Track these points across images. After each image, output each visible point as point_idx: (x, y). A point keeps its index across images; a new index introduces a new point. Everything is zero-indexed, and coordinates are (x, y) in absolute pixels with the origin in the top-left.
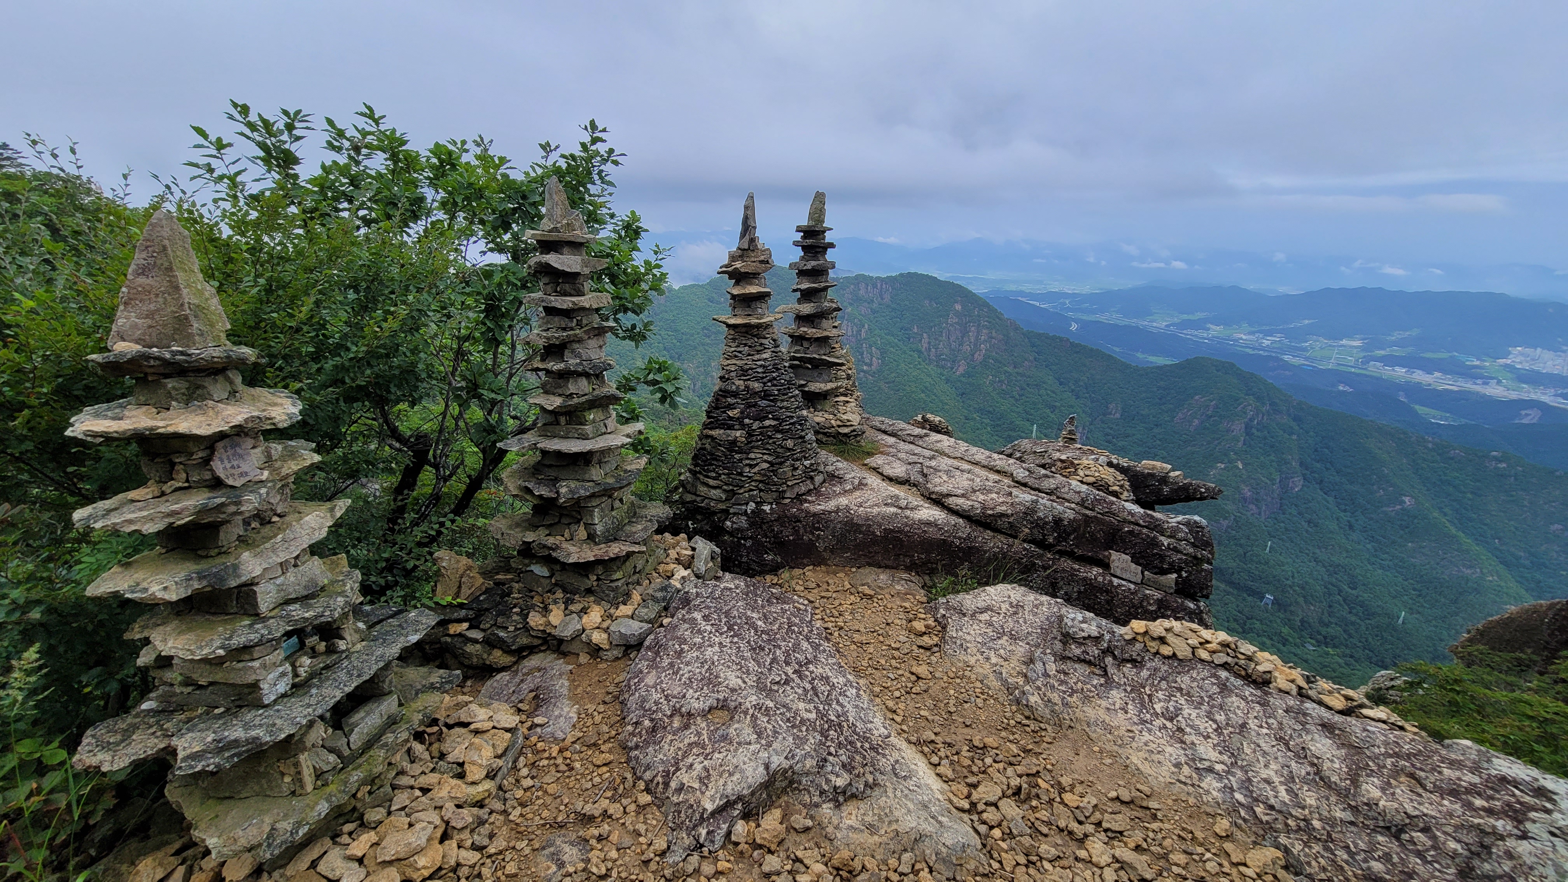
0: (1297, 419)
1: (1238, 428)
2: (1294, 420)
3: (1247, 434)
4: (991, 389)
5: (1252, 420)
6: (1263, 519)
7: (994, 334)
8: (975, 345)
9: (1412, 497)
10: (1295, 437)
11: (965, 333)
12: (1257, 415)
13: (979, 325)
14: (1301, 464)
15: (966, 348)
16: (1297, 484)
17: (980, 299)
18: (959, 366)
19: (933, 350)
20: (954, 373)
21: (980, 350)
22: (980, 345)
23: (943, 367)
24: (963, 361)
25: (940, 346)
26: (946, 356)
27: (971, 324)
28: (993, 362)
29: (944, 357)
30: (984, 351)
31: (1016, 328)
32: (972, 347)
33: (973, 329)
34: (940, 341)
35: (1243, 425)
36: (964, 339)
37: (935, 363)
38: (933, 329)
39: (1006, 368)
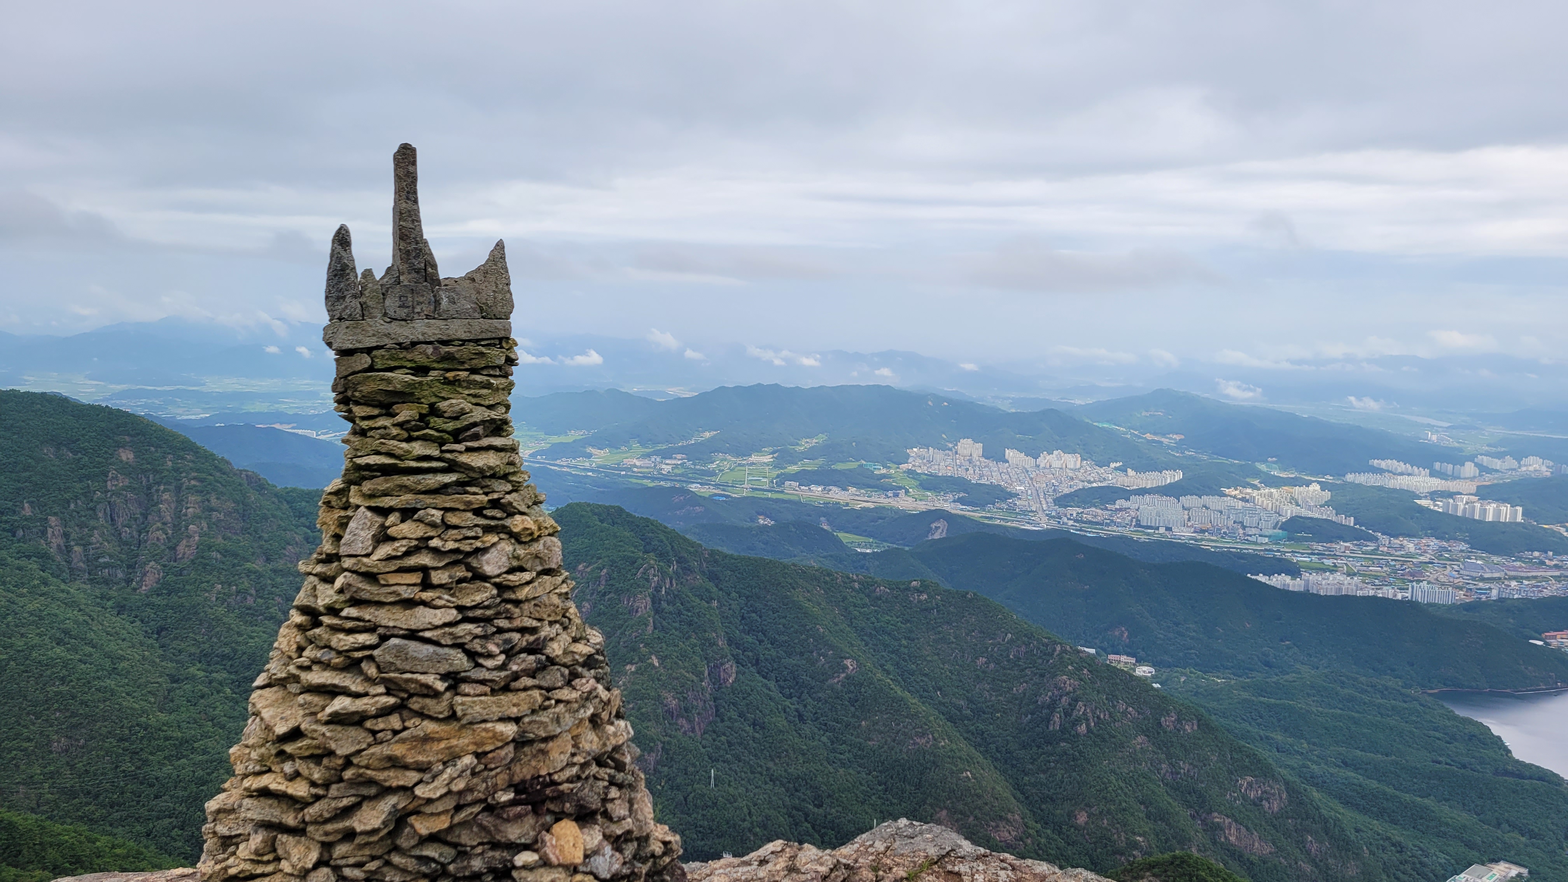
0: (713, 577)
1: (643, 604)
2: (711, 579)
3: (657, 611)
4: (221, 610)
5: (658, 589)
6: (699, 738)
7: (214, 502)
8: (176, 527)
9: (854, 658)
10: (715, 604)
11: (149, 503)
12: (663, 580)
13: (179, 489)
14: (730, 642)
15: (157, 535)
16: (731, 672)
17: (175, 436)
18: (145, 574)
19: (76, 548)
20: (135, 589)
21: (189, 537)
22: (187, 528)
23: (106, 582)
24: (152, 563)
25: (93, 540)
26: (111, 556)
27: (162, 488)
28: (219, 556)
29: (107, 559)
30: (197, 538)
31: (261, 486)
32: (170, 532)
33: (166, 496)
34: (94, 528)
35: (648, 599)
36: (150, 517)
37: (87, 576)
38: (72, 506)
39: (248, 565)
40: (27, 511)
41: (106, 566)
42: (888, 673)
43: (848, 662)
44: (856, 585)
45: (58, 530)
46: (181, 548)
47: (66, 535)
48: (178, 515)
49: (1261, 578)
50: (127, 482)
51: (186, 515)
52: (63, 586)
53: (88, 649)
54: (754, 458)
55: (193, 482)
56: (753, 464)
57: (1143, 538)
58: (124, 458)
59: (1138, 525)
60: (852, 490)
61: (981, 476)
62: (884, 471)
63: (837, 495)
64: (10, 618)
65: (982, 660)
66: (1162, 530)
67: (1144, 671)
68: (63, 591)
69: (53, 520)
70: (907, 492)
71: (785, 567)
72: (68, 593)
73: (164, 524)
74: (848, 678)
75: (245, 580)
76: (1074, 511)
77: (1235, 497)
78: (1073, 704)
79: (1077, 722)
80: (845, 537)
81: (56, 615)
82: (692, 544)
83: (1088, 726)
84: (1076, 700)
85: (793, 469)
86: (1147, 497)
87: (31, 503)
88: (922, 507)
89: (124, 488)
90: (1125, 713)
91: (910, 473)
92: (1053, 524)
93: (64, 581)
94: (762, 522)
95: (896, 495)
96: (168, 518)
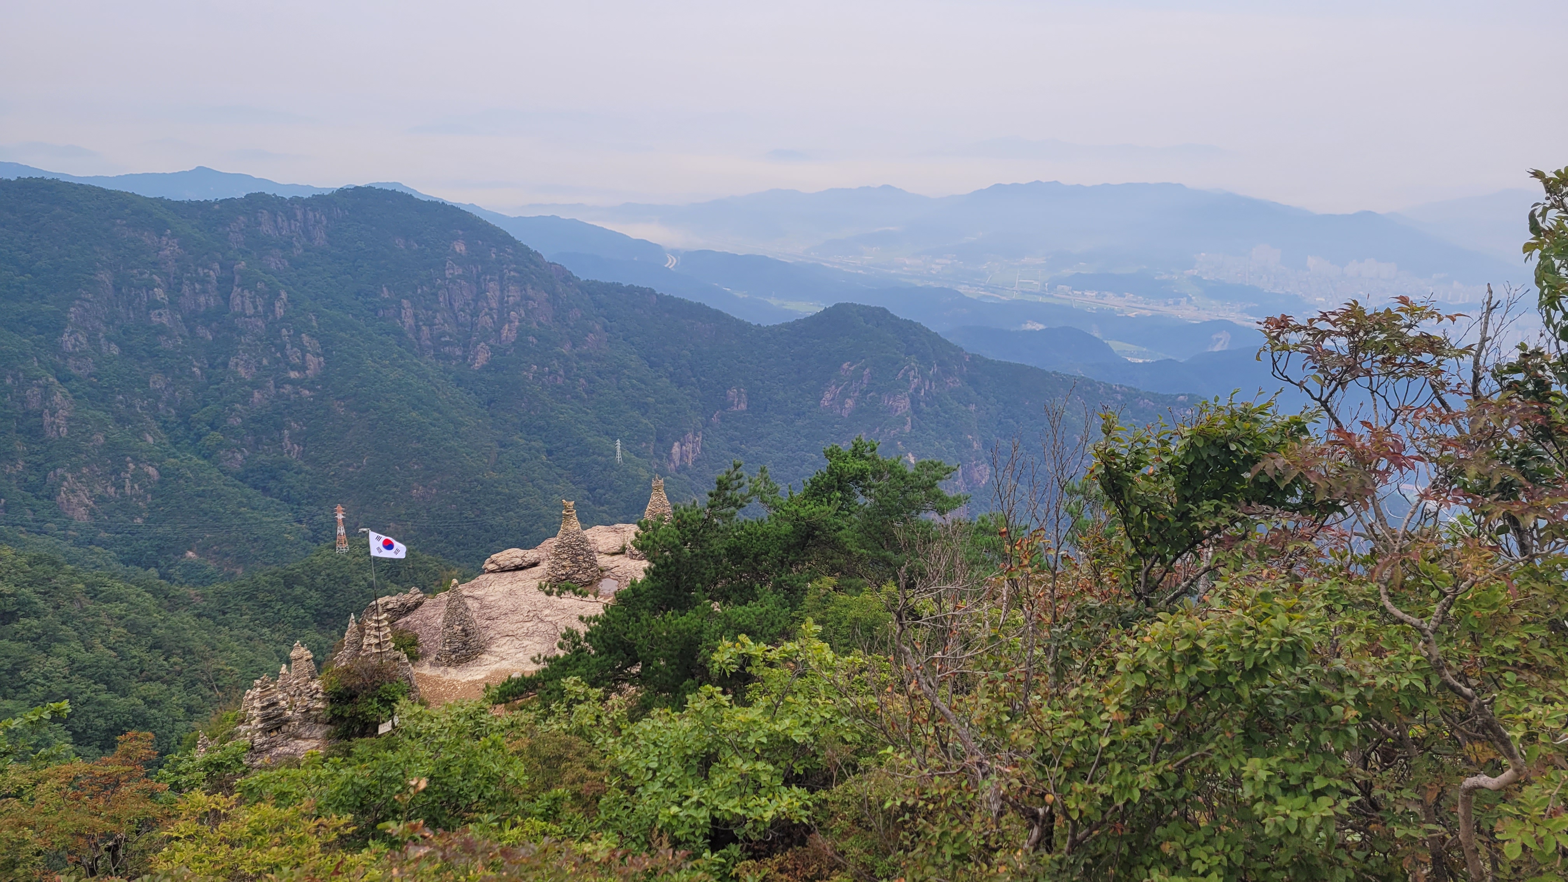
0: (973, 381)
1: (903, 405)
2: (970, 383)
3: (915, 412)
4: (537, 387)
5: (917, 390)
7: (530, 292)
8: (500, 313)
10: (973, 407)
11: (478, 292)
12: (923, 382)
13: (501, 279)
14: (986, 445)
15: (485, 319)
16: (987, 475)
17: (495, 229)
18: (477, 353)
19: (424, 328)
20: (470, 366)
21: (510, 322)
22: (508, 314)
23: (448, 357)
24: (482, 344)
25: (436, 321)
26: (451, 336)
27: (488, 277)
28: (535, 340)
29: (447, 339)
30: (517, 324)
31: (567, 279)
32: (496, 317)
33: (491, 284)
34: (436, 311)
35: (908, 399)
36: (479, 304)
37: (433, 352)
38: (419, 291)
39: (558, 349)
40: (386, 294)
41: (447, 344)
44: (1119, 396)
45: (410, 312)
46: (505, 332)
47: (416, 316)
48: (501, 301)
50: (460, 272)
51: (507, 302)
52: (415, 361)
53: (436, 415)
54: (1025, 260)
55: (512, 273)
56: (1025, 265)
58: (458, 250)
61: (1276, 286)
62: (1166, 277)
63: (1113, 302)
64: (378, 385)
68: (415, 364)
69: (405, 303)
70: (1189, 300)
71: (1046, 374)
72: (419, 366)
73: (491, 309)
75: (555, 362)
80: (1115, 345)
81: (411, 384)
82: (954, 348)
85: (1067, 272)
87: (388, 287)
88: (1206, 316)
89: (459, 276)
91: (1195, 279)
93: (415, 355)
94: (1029, 326)
95: (1177, 304)
96: (494, 305)
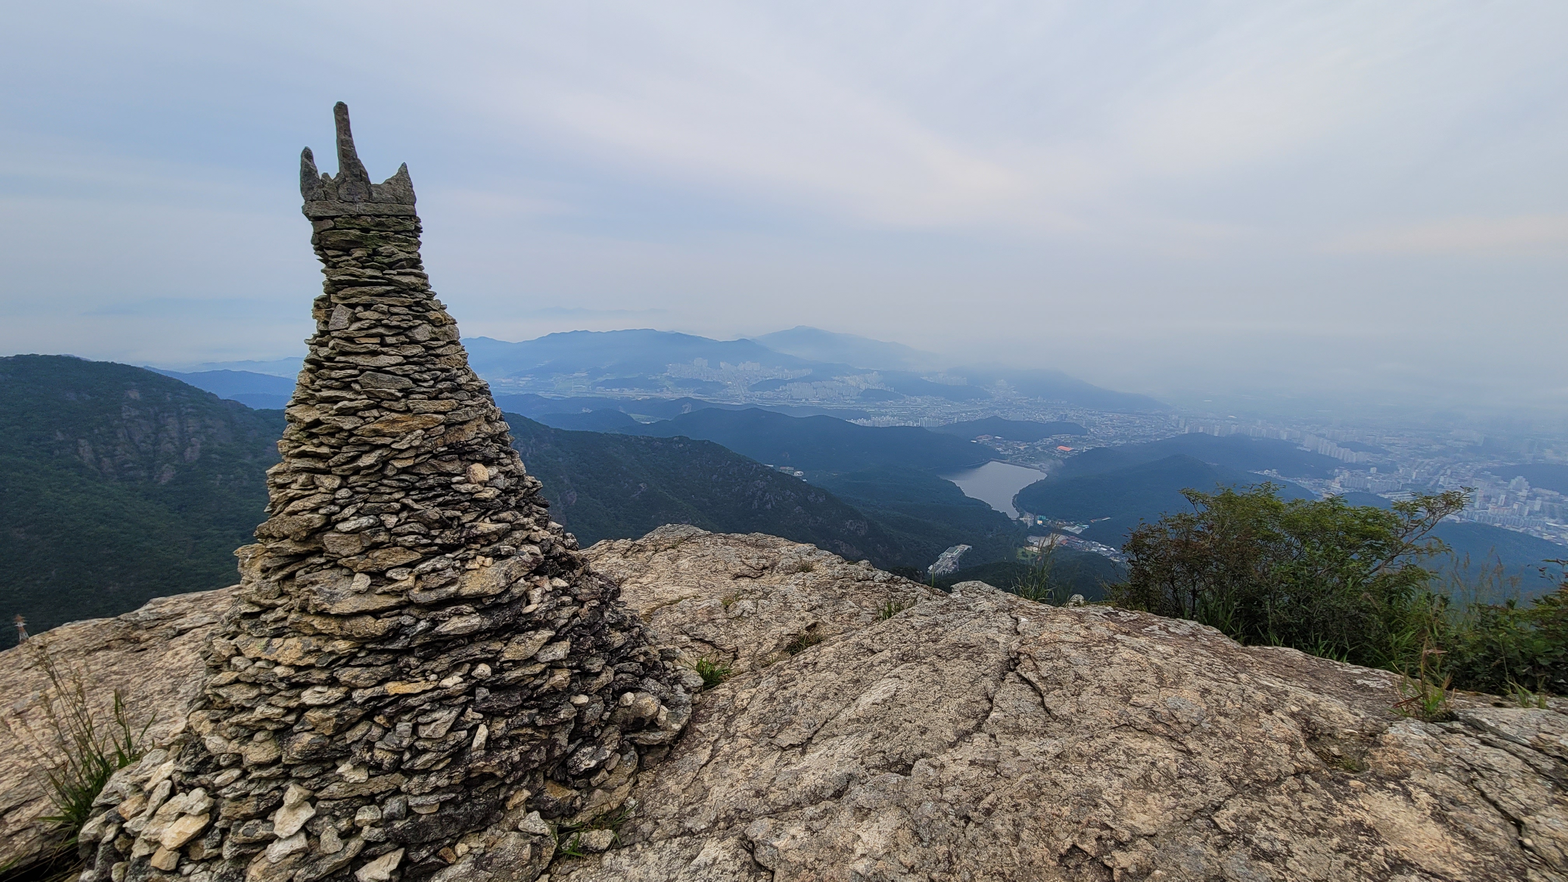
4: (225, 491)
8: (181, 440)
11: (158, 426)
13: (179, 415)
15: (167, 446)
18: (163, 473)
19: (105, 459)
20: (156, 482)
21: (192, 446)
22: (190, 440)
23: (133, 479)
24: (167, 465)
25: (117, 453)
26: (132, 462)
27: (166, 415)
28: (218, 457)
29: (131, 465)
30: (199, 446)
31: (242, 409)
32: (177, 443)
33: (170, 420)
34: (116, 445)
36: (160, 435)
37: (116, 477)
38: (96, 431)
39: (240, 461)
40: (60, 437)
41: (130, 469)
42: (665, 488)
43: (641, 485)
44: (643, 443)
45: (88, 448)
46: (188, 454)
47: (95, 451)
48: (181, 431)
49: (852, 421)
50: (137, 413)
51: (187, 431)
52: (98, 485)
53: (126, 524)
54: (576, 374)
55: (189, 410)
56: (576, 377)
57: (795, 405)
58: (132, 397)
59: (792, 398)
60: (636, 389)
61: (708, 378)
62: (653, 378)
63: (628, 393)
64: (60, 510)
65: (715, 476)
66: (804, 400)
67: (798, 473)
68: (99, 488)
69: (82, 442)
70: (668, 389)
71: (601, 435)
72: (103, 489)
73: (172, 438)
74: (642, 493)
75: (239, 470)
76: (758, 393)
77: (838, 381)
78: (764, 495)
79: (766, 503)
80: (634, 416)
81: (95, 504)
82: (544, 426)
83: (772, 505)
84: (765, 492)
85: (601, 379)
86: (796, 384)
87: (62, 431)
88: (677, 396)
89: (136, 417)
90: (790, 496)
91: (669, 378)
92: (748, 401)
93: (98, 481)
94: (584, 411)
95: (662, 391)
96: (174, 434)
